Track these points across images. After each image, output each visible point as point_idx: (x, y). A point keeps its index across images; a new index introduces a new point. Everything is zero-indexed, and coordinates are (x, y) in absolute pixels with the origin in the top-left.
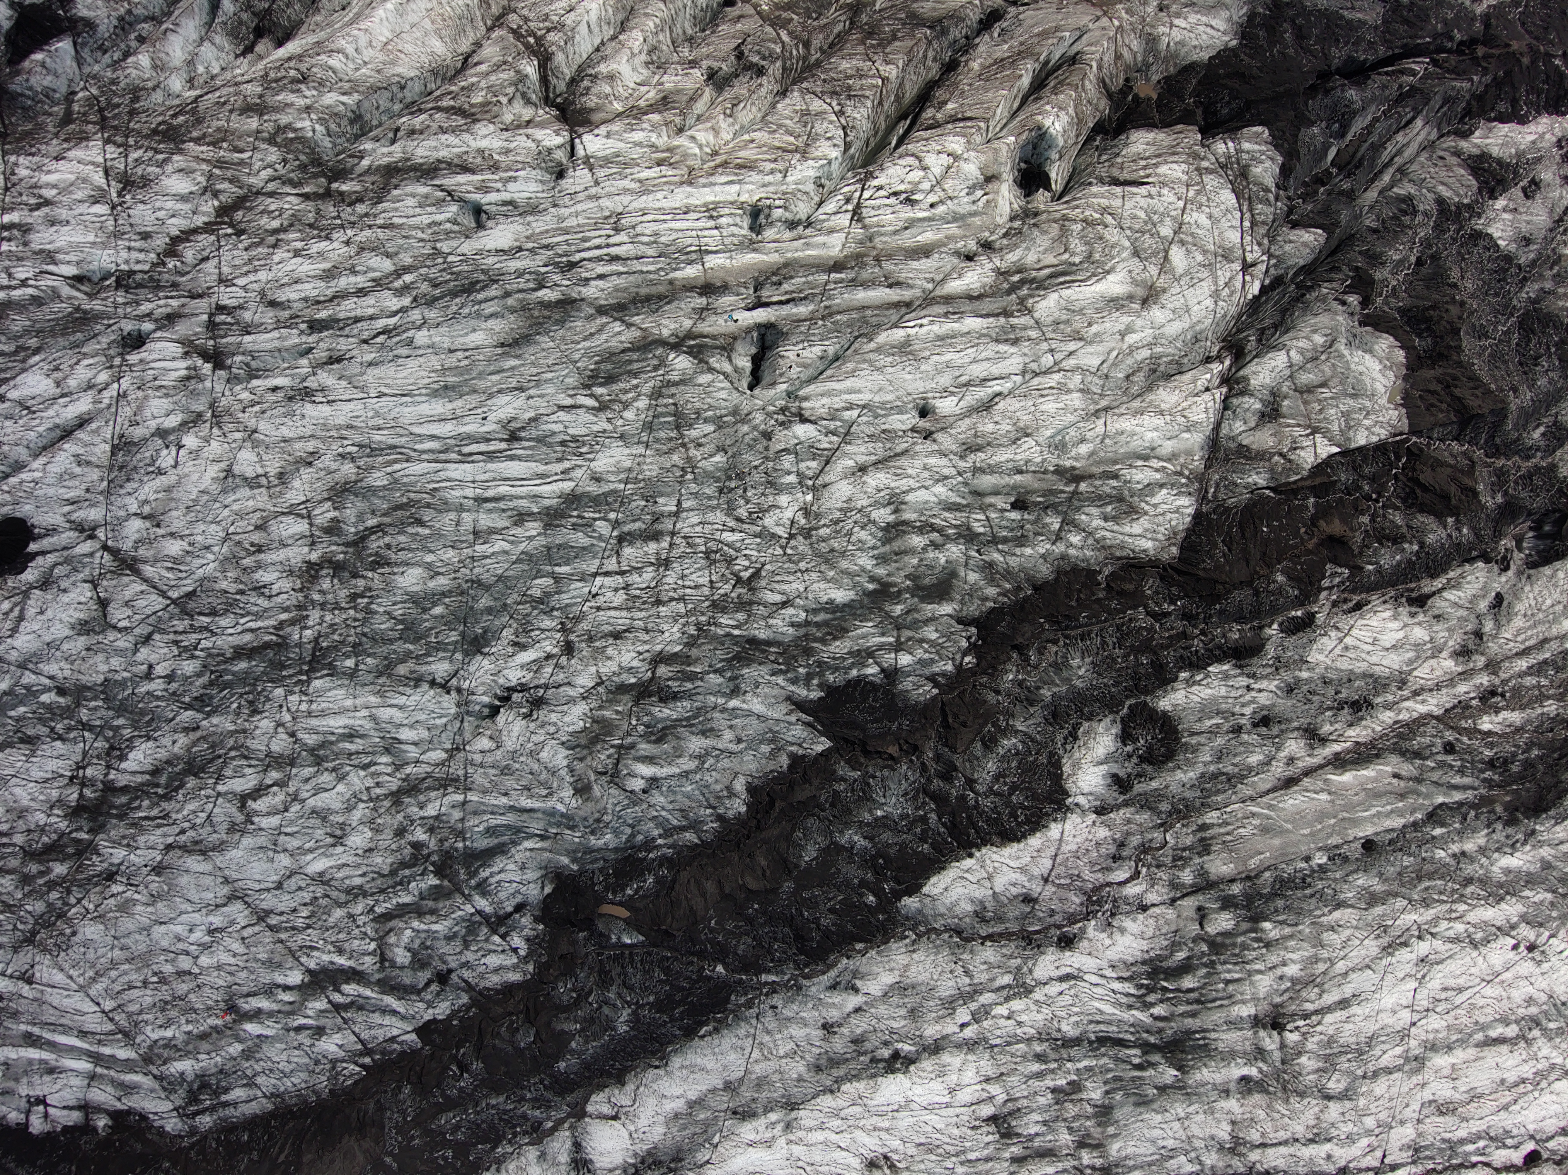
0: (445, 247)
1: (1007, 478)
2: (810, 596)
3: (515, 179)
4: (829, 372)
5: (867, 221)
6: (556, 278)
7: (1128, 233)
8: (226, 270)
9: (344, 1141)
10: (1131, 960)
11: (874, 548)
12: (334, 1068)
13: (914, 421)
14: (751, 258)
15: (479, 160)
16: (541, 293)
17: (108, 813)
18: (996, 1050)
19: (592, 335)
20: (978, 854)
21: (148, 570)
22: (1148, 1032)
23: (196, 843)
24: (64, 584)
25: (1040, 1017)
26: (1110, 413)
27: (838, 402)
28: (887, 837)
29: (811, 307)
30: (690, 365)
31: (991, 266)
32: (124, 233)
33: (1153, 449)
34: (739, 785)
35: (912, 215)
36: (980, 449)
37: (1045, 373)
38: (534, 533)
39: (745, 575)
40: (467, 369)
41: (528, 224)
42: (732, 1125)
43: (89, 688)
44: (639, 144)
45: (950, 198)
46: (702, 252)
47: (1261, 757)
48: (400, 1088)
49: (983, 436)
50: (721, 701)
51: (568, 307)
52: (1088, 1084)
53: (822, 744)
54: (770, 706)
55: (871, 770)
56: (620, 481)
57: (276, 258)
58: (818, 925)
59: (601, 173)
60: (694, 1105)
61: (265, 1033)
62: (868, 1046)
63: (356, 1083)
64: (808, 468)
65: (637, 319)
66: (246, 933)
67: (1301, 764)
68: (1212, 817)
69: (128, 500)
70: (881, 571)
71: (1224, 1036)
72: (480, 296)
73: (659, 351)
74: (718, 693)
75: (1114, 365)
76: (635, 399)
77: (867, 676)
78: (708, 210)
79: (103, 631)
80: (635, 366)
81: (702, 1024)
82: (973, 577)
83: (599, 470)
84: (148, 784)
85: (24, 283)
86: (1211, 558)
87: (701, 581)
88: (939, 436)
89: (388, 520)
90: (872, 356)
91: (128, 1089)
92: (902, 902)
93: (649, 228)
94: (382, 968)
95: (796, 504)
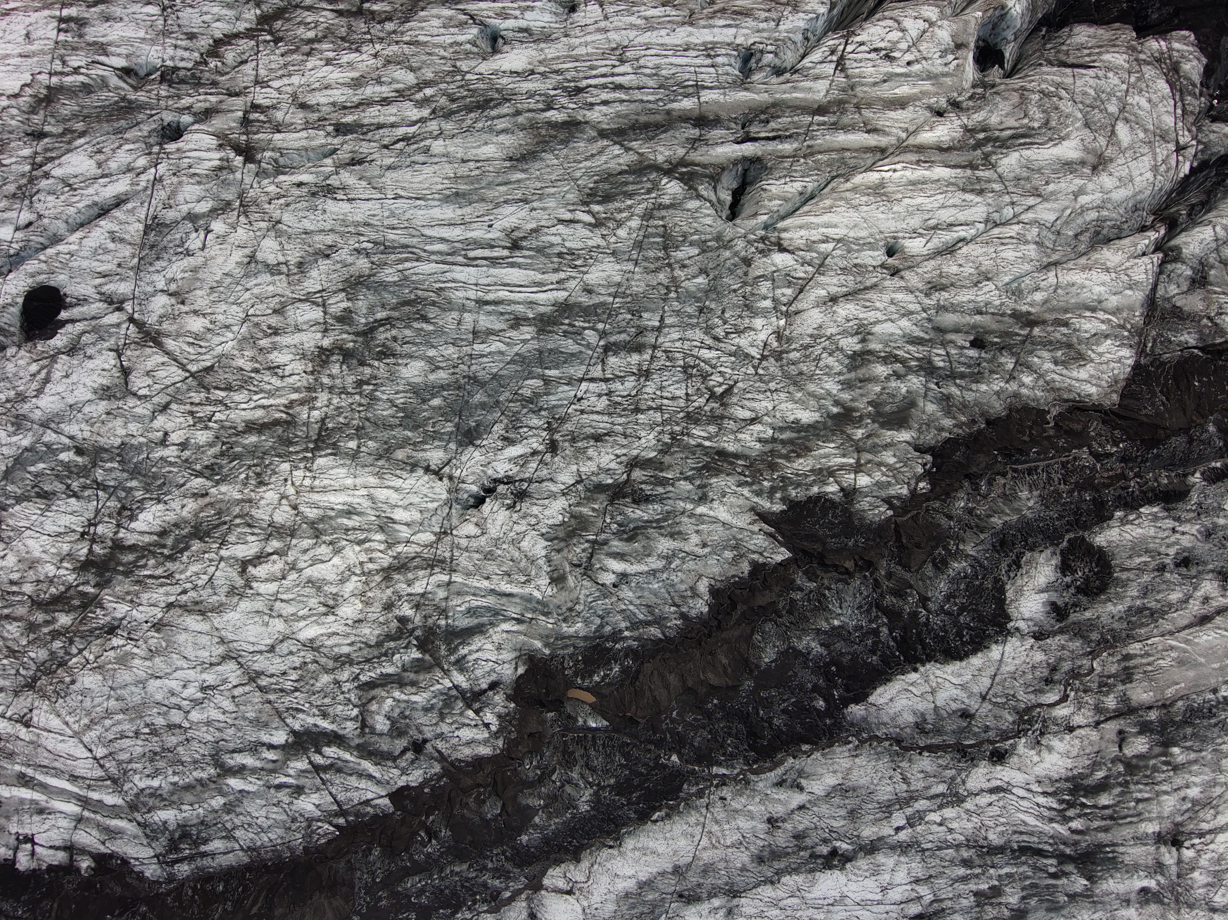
0: (464, 65)
1: (968, 318)
2: (778, 415)
3: (532, 8)
4: (806, 208)
5: (850, 72)
6: (564, 101)
7: (1080, 106)
8: (262, 72)
9: (315, 898)
10: (1056, 776)
11: (840, 374)
12: (309, 826)
13: (883, 259)
14: (743, 96)
16: (549, 114)
17: (115, 569)
18: (927, 853)
19: (593, 155)
20: (922, 669)
21: (170, 344)
22: (1064, 844)
23: (196, 603)
24: (90, 351)
25: (970, 825)
26: (1059, 267)
27: (815, 235)
28: (840, 645)
29: (796, 145)
30: (680, 191)
31: (959, 122)
32: (172, 33)
33: (1100, 302)
34: (703, 587)
35: (890, 69)
36: (944, 288)
37: (1003, 224)
38: (528, 337)
39: (719, 390)
40: (477, 179)
41: (542, 50)
42: (678, 908)
43: (106, 450)
45: (925, 59)
46: (699, 87)
47: (1180, 595)
48: (370, 850)
49: (947, 277)
50: (689, 506)
51: (573, 129)
52: (1007, 889)
53: (782, 555)
54: (735, 514)
55: (826, 582)
56: (609, 295)
57: (310, 65)
58: (771, 724)
59: (610, 9)
60: (645, 885)
61: (247, 788)
62: (808, 842)
63: (329, 842)
64: (784, 295)
65: (635, 144)
66: (236, 692)
67: (1214, 604)
68: (1135, 648)
69: (156, 277)
70: (846, 396)
71: (1130, 850)
72: (494, 113)
73: (653, 176)
74: (687, 499)
75: (1067, 223)
76: (628, 219)
77: (827, 494)
78: (706, 49)
79: (124, 397)
80: (631, 188)
81: (655, 809)
82: (931, 408)
83: (591, 282)
84: (156, 544)
85: (76, 71)
86: (1152, 405)
87: (678, 393)
88: (906, 274)
89: (396, 314)
90: (848, 194)
91: (113, 834)
92: (850, 710)
93: (652, 62)
94: (362, 734)
95: (770, 328)
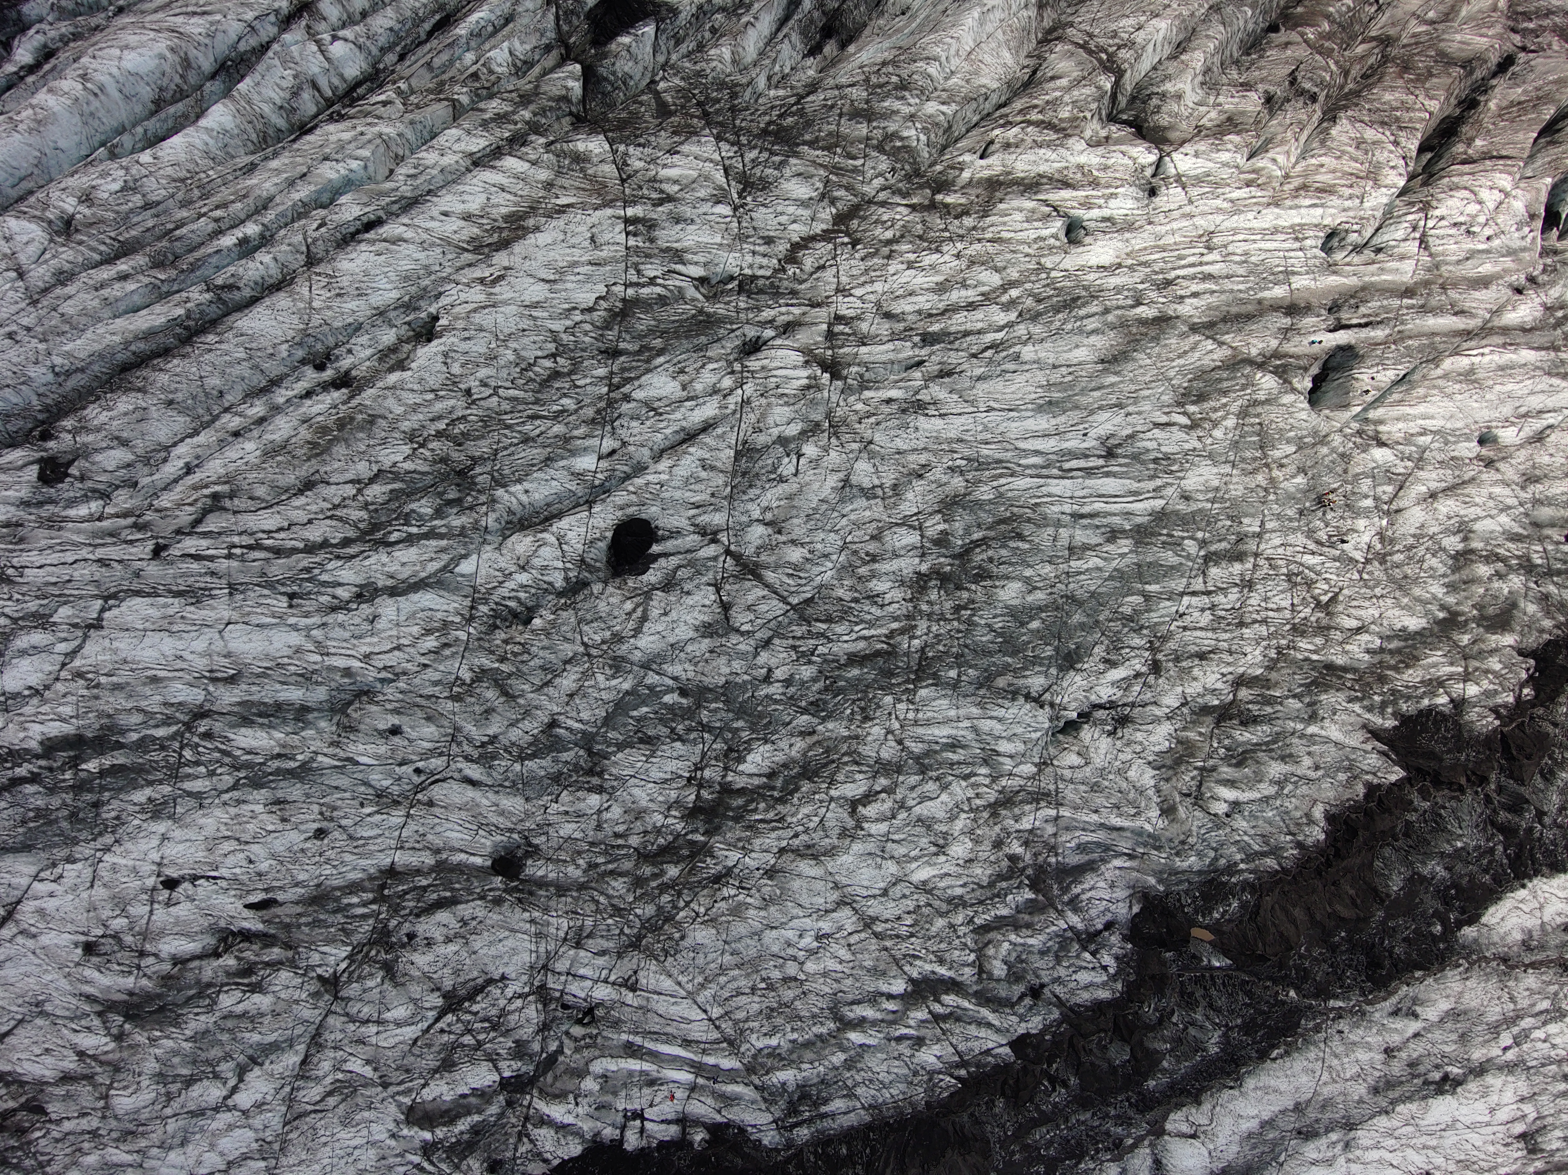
0: (1048, 262)
1: (1562, 511)
2: (1385, 623)
3: (1115, 195)
4: (1396, 396)
5: (1433, 250)
6: (1153, 295)
8: (843, 279)
9: (947, 1155)
11: (1444, 576)
12: (931, 1079)
13: (1477, 450)
14: (1333, 280)
15: (1079, 176)
16: (1139, 310)
17: (724, 815)
18: (1532, 1071)
19: (1186, 352)
20: (1530, 885)
21: (770, 576)
23: (809, 847)
24: (687, 587)
27: (1413, 427)
28: (1460, 867)
29: (1387, 331)
30: (1275, 385)
31: (1538, 300)
32: (748, 237)
34: (1318, 813)
35: (1471, 247)
36: (1538, 480)
38: (1125, 550)
39: (1325, 599)
40: (1070, 385)
41: (1127, 241)
42: (1297, 1145)
43: (711, 690)
44: (1226, 165)
45: (1502, 233)
46: (1288, 273)
48: (994, 1102)
49: (1538, 467)
50: (1299, 726)
51: (1164, 324)
53: (1396, 774)
54: (1347, 733)
55: (1440, 800)
56: (1208, 500)
57: (891, 269)
58: (1392, 953)
59: (1194, 192)
60: (1266, 1125)
61: (867, 1042)
62: (1422, 1069)
63: (952, 1095)
64: (1385, 493)
65: (1227, 338)
66: (852, 940)
69: (750, 506)
70: (1451, 600)
72: (1082, 312)
73: (1248, 370)
74: (1297, 718)
76: (1224, 418)
77: (1438, 706)
78: (1294, 232)
79: (726, 634)
80: (1225, 384)
81: (1273, 1047)
82: (1532, 608)
83: (1188, 488)
84: (765, 786)
85: (652, 281)
87: (1283, 604)
88: (1501, 465)
89: (992, 534)
90: (1440, 382)
91: (728, 1100)
92: (1462, 932)
93: (1241, 248)
94: (980, 980)
95: (1373, 528)
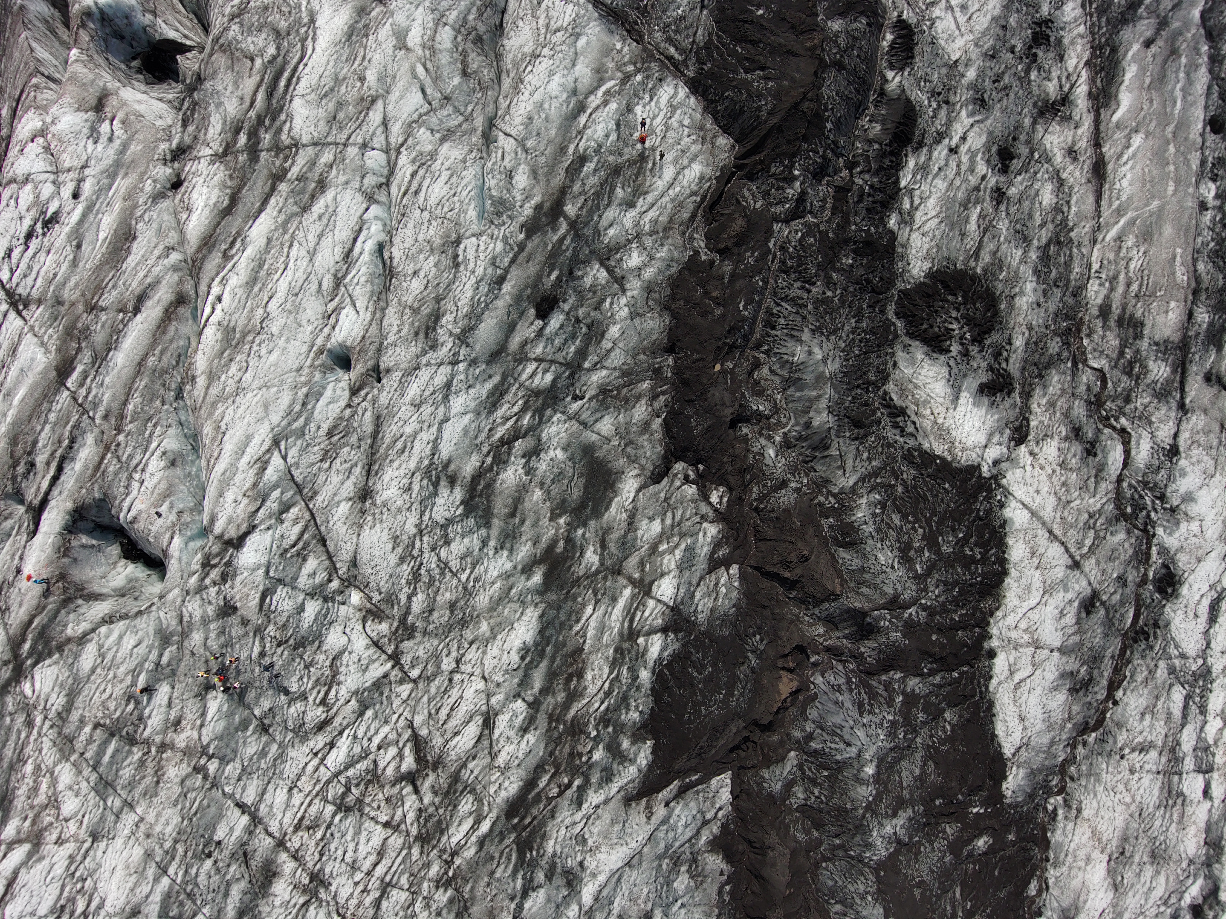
1: (499, 303)
2: (499, 678)
5: (35, 294)
11: (485, 543)
13: (344, 384)
20: (996, 643)
26: (498, 122)
27: (245, 477)
28: (909, 774)
29: (91, 437)
30: (55, 669)
31: (205, 163)
33: (575, 92)
35: (67, 229)
36: (436, 316)
37: (391, 172)
39: (409, 761)
45: (83, 167)
49: (422, 301)
50: (575, 910)
53: (723, 788)
54: (623, 837)
64: (313, 574)
67: (1083, 145)
68: (1096, 293)
73: (10, 703)
74: (561, 907)
75: (437, 79)
76: (54, 783)
77: (660, 658)
80: (8, 752)
82: (607, 426)
86: (760, 96)
87: (377, 840)
88: (387, 360)
90: (214, 392)
92: (1009, 793)
95: (351, 624)
